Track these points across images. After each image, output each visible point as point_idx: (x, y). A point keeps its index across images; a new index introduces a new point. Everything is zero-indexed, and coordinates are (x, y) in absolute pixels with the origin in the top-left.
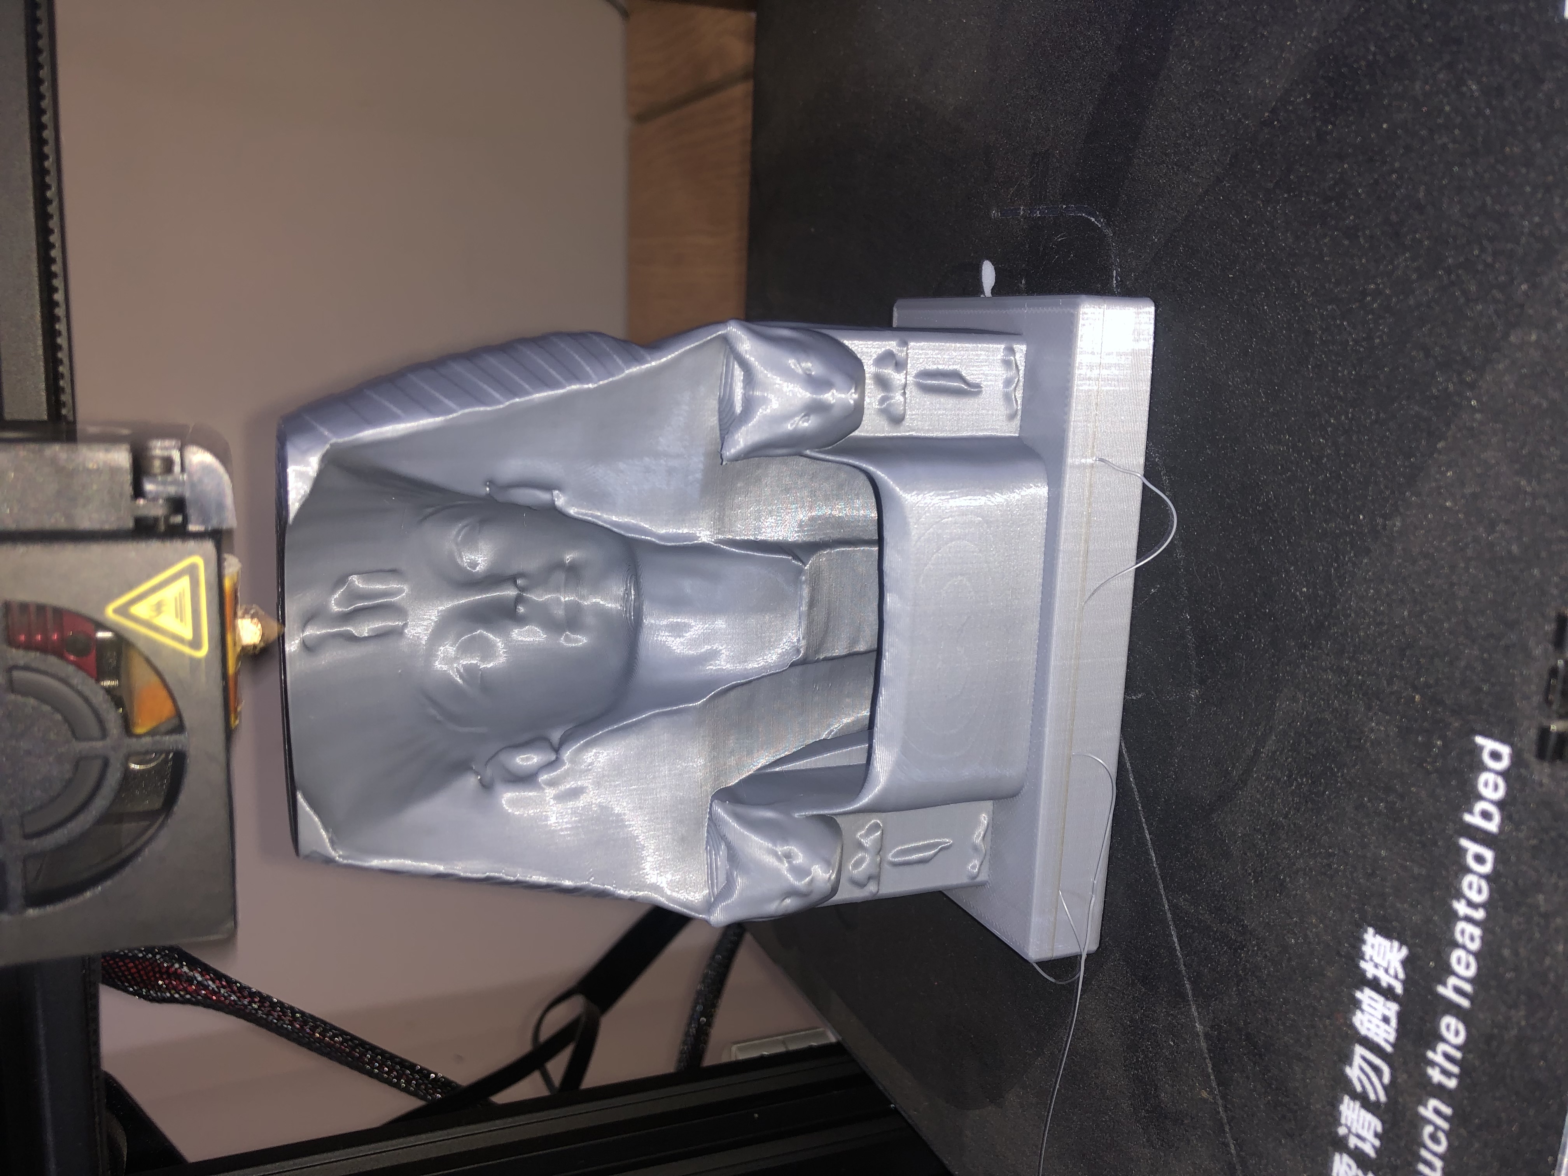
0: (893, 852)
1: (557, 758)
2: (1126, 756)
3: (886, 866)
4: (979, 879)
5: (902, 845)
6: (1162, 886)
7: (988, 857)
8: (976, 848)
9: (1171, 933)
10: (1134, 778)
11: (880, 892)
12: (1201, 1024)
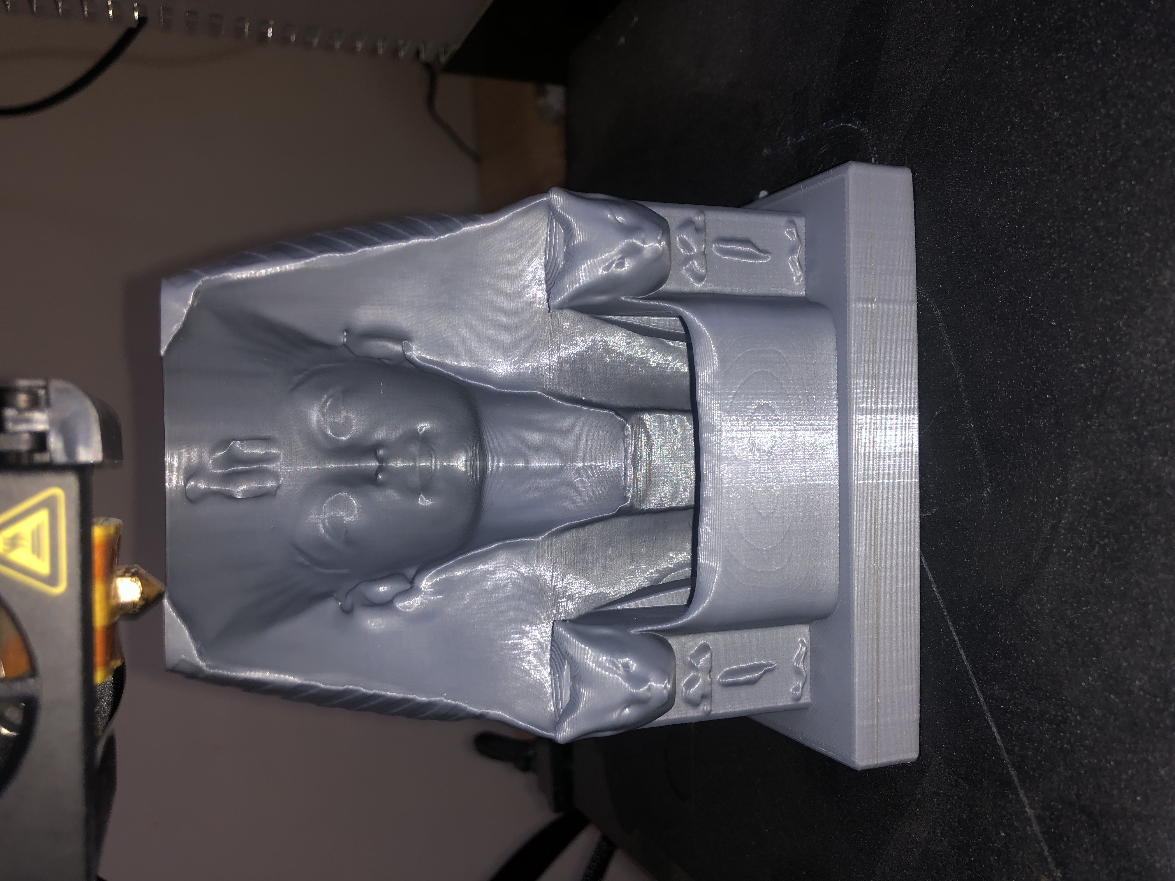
0: (722, 672)
1: (411, 588)
2: (927, 569)
3: (715, 687)
4: (803, 701)
5: (729, 666)
6: (975, 681)
7: (809, 680)
8: (798, 672)
9: (989, 724)
10: (937, 587)
11: (713, 712)
12: (1032, 808)
